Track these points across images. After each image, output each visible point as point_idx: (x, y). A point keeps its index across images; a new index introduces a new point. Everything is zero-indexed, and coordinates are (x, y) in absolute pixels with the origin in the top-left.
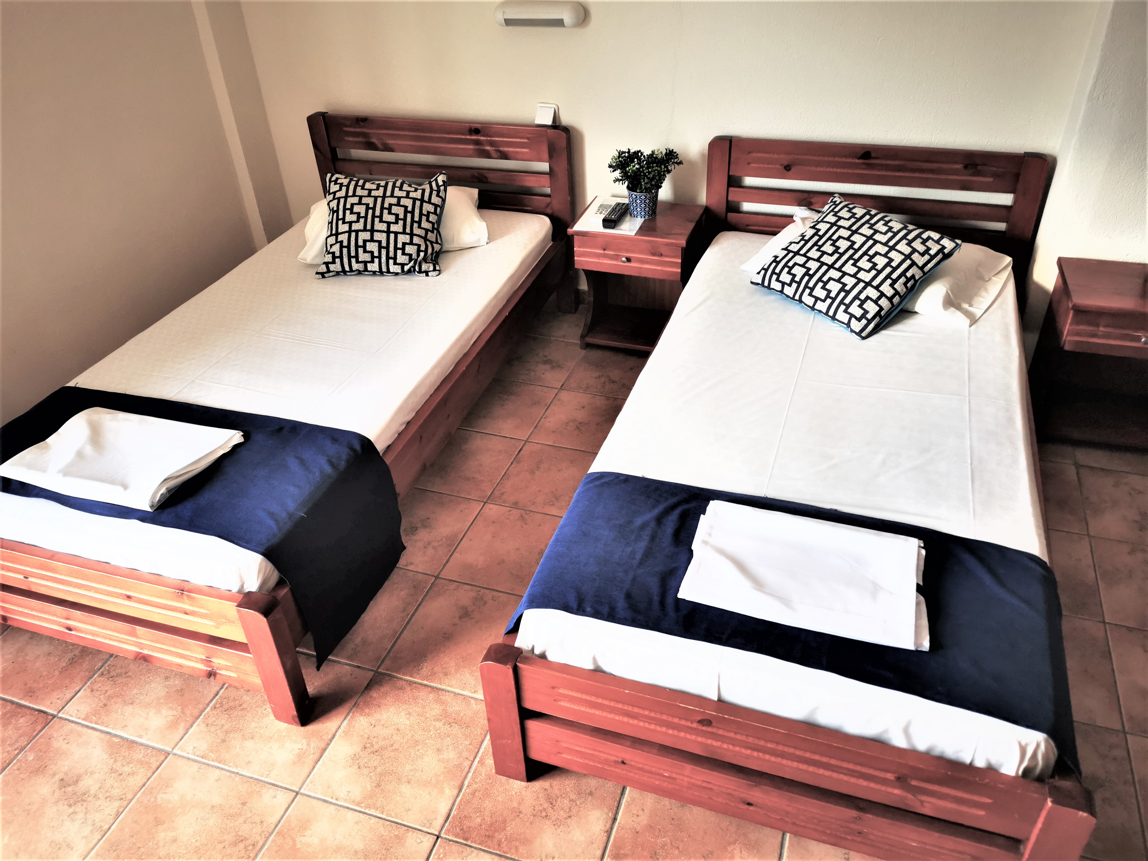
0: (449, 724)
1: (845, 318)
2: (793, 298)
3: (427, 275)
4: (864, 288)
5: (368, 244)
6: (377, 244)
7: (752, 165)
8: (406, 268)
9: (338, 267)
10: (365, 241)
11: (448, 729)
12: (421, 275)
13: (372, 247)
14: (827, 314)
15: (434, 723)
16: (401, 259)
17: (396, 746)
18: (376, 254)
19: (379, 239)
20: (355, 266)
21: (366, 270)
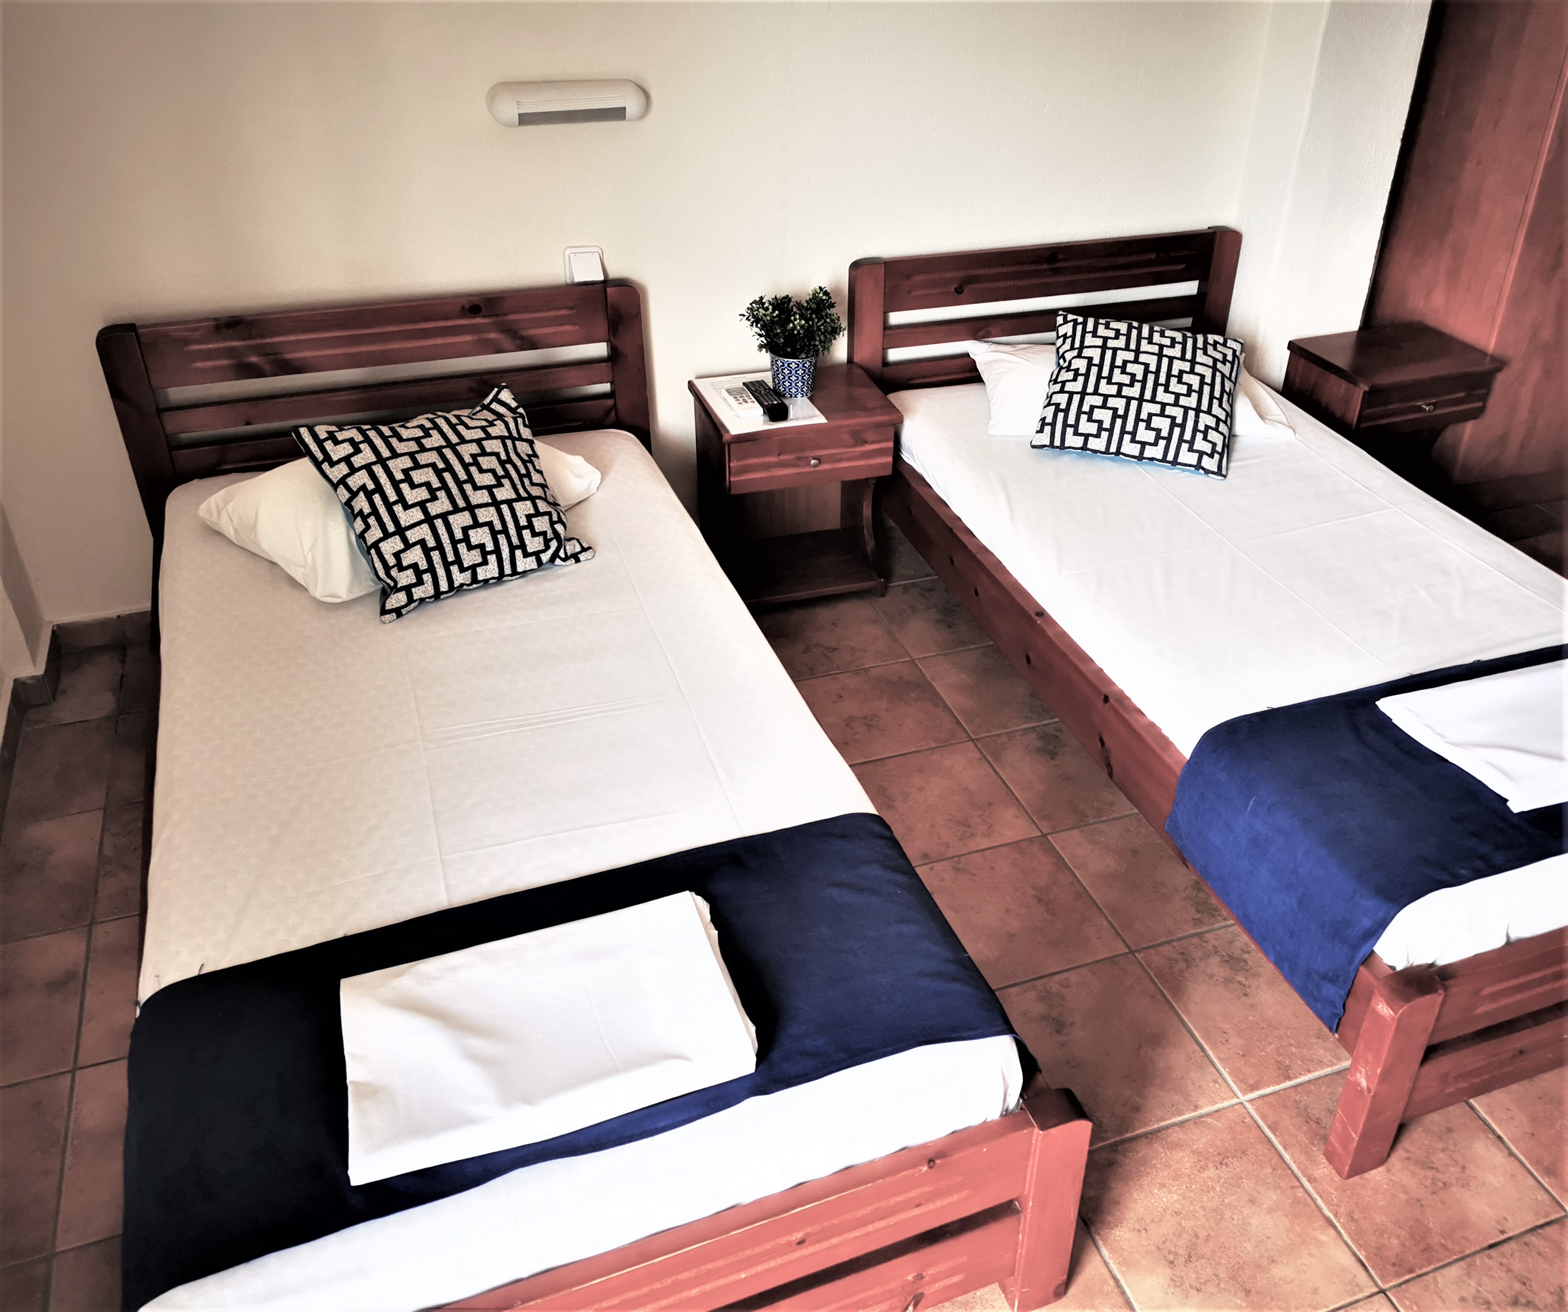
0: (1221, 1163)
1: (1193, 458)
2: (1107, 452)
3: (578, 560)
4: (1197, 416)
5: (471, 533)
6: (486, 529)
7: (915, 293)
8: (545, 557)
9: (429, 588)
10: (465, 530)
11: (1228, 1169)
12: (569, 562)
13: (479, 536)
14: (1164, 460)
15: (1204, 1175)
16: (534, 544)
17: (1202, 1234)
18: (490, 547)
19: (488, 520)
20: (459, 578)
21: (474, 579)
